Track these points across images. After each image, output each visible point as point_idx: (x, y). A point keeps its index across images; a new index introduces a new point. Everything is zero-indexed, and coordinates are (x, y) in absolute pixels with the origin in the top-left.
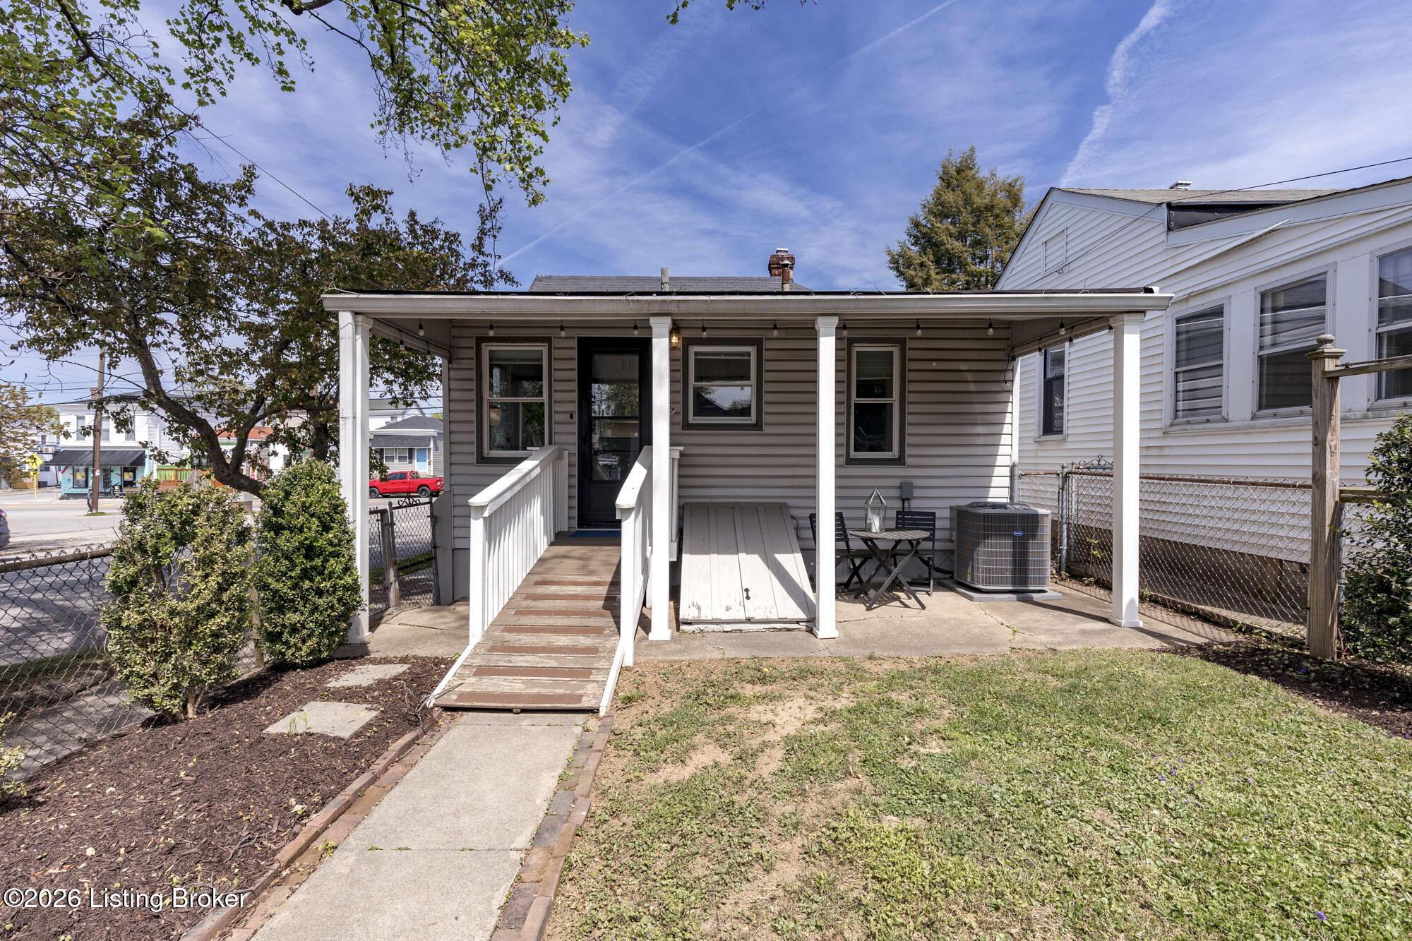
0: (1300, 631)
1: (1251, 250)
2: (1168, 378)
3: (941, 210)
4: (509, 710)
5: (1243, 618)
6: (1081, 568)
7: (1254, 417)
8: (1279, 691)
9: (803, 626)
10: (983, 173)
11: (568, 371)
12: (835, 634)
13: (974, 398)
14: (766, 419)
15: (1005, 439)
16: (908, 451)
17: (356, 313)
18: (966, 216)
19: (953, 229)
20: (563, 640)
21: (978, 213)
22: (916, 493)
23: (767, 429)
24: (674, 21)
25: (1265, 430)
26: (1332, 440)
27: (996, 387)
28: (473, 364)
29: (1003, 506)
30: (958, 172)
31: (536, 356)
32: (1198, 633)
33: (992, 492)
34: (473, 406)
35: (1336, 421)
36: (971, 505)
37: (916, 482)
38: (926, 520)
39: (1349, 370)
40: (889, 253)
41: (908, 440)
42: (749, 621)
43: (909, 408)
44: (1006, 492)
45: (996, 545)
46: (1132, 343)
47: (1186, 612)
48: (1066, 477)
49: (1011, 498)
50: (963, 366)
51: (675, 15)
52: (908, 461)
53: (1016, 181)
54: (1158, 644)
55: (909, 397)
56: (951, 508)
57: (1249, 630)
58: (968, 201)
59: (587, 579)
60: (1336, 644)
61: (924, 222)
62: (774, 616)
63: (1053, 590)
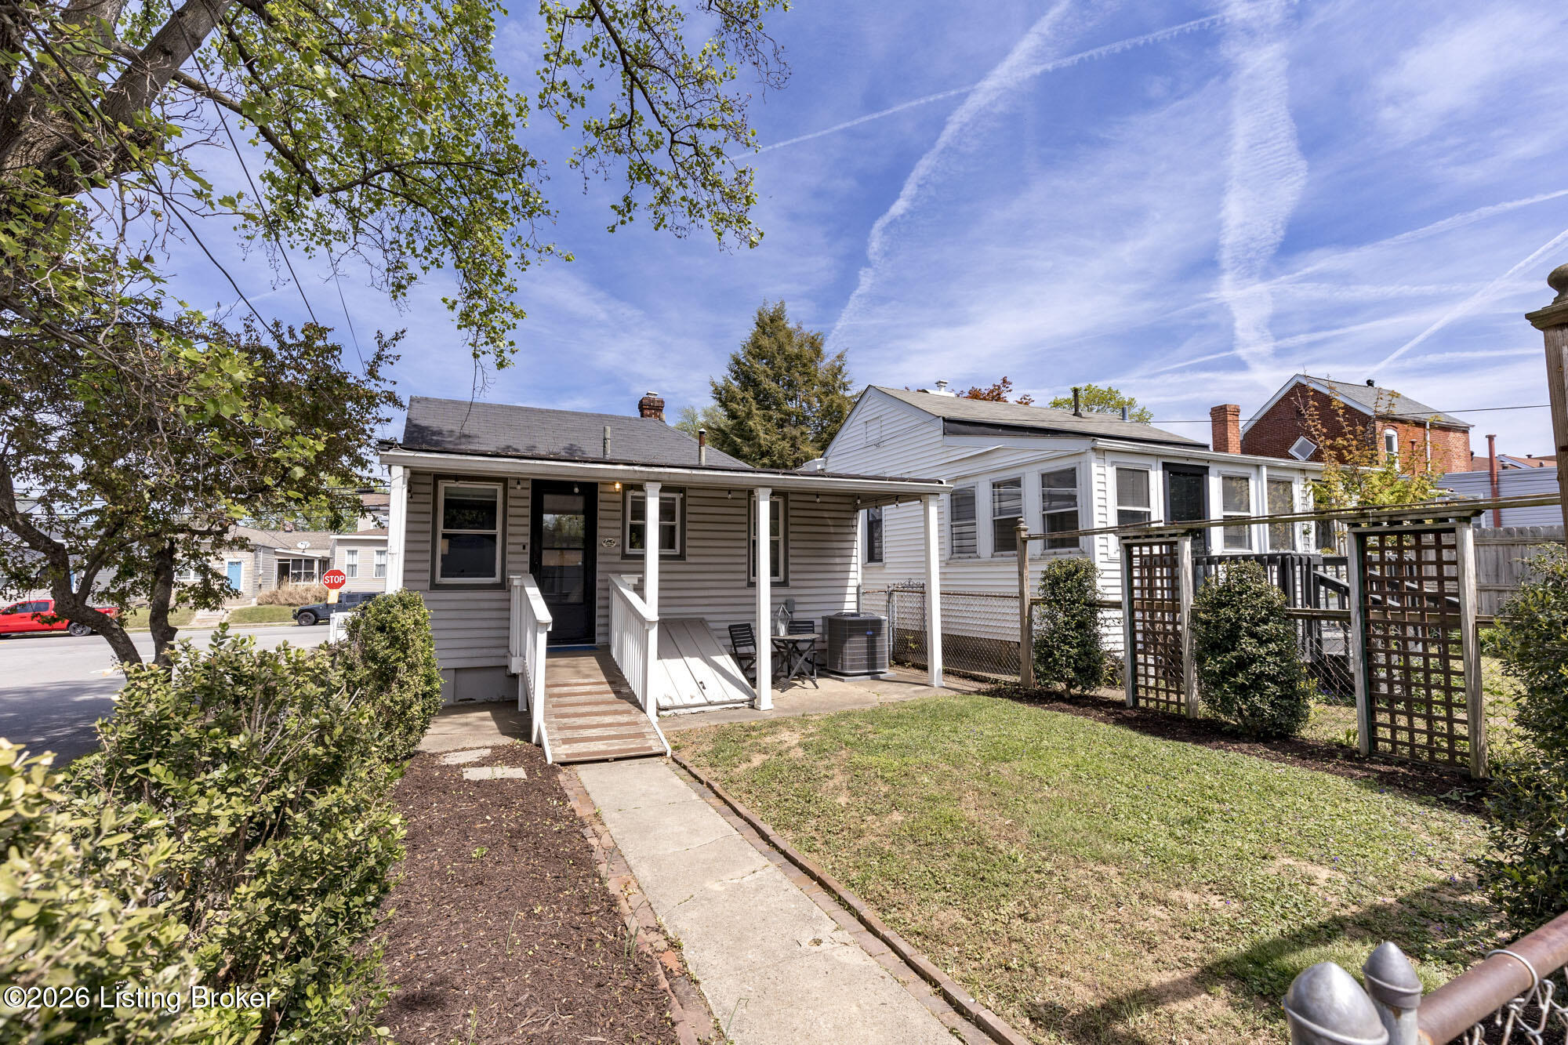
0: (1019, 679)
1: (984, 458)
2: (947, 528)
3: (756, 351)
4: (606, 760)
5: (992, 676)
6: (902, 657)
7: (993, 556)
8: (1010, 702)
9: (746, 705)
10: (791, 325)
11: (521, 508)
12: (772, 707)
13: (834, 537)
14: (688, 551)
15: (853, 567)
16: (791, 576)
17: (405, 467)
18: (779, 360)
19: (770, 372)
20: (608, 719)
21: (789, 359)
22: (797, 607)
23: (689, 559)
24: (612, 231)
25: (998, 564)
26: (1026, 573)
27: (846, 530)
28: (430, 498)
29: (853, 615)
30: (772, 321)
31: (491, 494)
32: (974, 686)
33: (847, 606)
34: (429, 537)
35: (1027, 563)
36: (837, 615)
37: (797, 599)
38: (809, 626)
39: (1031, 538)
40: (713, 384)
41: (791, 568)
42: (710, 704)
43: (791, 544)
44: (854, 606)
45: (855, 642)
46: (933, 511)
47: (965, 677)
48: (890, 594)
49: (858, 609)
50: (826, 514)
51: (614, 227)
52: (791, 583)
53: (818, 335)
54: (954, 693)
55: (791, 536)
56: (823, 618)
57: (996, 681)
58: (781, 348)
59: (586, 681)
60: (1033, 681)
61: (743, 360)
62: (726, 699)
63: (890, 672)
